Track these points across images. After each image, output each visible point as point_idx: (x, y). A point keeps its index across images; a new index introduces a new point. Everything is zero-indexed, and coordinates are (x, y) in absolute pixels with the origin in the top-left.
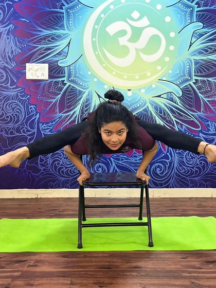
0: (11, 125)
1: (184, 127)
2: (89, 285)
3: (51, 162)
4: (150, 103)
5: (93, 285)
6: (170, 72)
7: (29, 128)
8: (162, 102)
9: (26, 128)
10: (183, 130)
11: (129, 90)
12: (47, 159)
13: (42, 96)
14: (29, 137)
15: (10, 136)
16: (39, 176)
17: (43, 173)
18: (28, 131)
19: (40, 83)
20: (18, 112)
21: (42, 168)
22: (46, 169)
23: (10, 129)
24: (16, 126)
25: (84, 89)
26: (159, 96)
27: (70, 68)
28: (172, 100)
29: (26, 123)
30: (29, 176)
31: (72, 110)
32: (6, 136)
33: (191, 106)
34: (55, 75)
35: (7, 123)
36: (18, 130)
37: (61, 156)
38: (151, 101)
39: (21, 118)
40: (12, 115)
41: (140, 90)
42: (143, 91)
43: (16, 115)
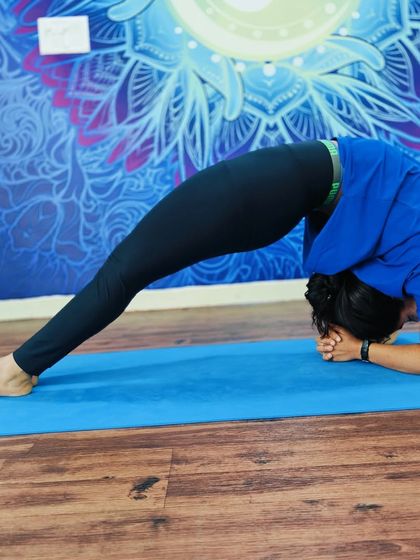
0: (15, 159)
1: (392, 137)
2: (227, 460)
3: (107, 234)
4: (315, 88)
5: (237, 460)
6: (356, 15)
7: (54, 162)
8: (342, 85)
9: (48, 163)
10: (391, 144)
11: (268, 62)
12: (98, 227)
13: (78, 88)
14: (56, 183)
15: (14, 182)
16: (83, 267)
17: (91, 259)
18: (54, 169)
19: (73, 60)
20: (28, 128)
21: (88, 249)
22: (99, 251)
23: (13, 168)
24: (28, 158)
25: (168, 66)
26: (335, 72)
27: (134, 23)
28: (362, 78)
29: (49, 150)
30: (61, 267)
31: (145, 114)
32: (7, 182)
33: (404, 89)
34: (105, 41)
35: (6, 155)
36: (32, 170)
37: (127, 219)
38: (318, 84)
39: (37, 141)
40: (17, 135)
41: (291, 60)
42: (298, 62)
43: (25, 135)
